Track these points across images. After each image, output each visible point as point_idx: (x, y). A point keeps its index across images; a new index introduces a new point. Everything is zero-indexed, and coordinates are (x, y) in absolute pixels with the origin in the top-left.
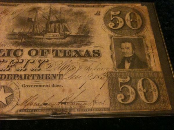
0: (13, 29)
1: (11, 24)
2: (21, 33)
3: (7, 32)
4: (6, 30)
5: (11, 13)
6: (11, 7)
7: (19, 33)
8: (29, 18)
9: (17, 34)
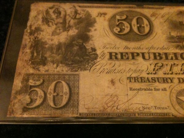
0: (170, 33)
1: (165, 27)
2: (178, 36)
3: (165, 36)
4: (163, 33)
5: (160, 16)
6: (158, 10)
7: (177, 36)
8: (180, 21)
9: (175, 38)
